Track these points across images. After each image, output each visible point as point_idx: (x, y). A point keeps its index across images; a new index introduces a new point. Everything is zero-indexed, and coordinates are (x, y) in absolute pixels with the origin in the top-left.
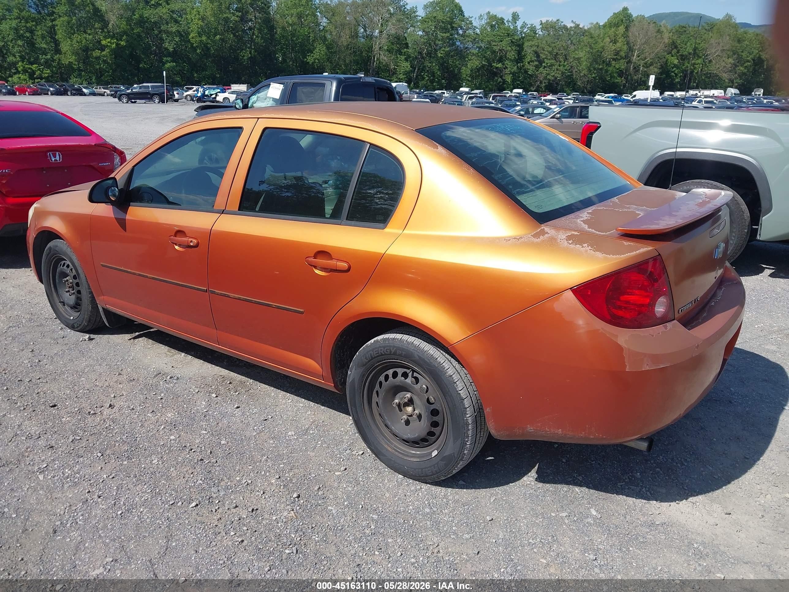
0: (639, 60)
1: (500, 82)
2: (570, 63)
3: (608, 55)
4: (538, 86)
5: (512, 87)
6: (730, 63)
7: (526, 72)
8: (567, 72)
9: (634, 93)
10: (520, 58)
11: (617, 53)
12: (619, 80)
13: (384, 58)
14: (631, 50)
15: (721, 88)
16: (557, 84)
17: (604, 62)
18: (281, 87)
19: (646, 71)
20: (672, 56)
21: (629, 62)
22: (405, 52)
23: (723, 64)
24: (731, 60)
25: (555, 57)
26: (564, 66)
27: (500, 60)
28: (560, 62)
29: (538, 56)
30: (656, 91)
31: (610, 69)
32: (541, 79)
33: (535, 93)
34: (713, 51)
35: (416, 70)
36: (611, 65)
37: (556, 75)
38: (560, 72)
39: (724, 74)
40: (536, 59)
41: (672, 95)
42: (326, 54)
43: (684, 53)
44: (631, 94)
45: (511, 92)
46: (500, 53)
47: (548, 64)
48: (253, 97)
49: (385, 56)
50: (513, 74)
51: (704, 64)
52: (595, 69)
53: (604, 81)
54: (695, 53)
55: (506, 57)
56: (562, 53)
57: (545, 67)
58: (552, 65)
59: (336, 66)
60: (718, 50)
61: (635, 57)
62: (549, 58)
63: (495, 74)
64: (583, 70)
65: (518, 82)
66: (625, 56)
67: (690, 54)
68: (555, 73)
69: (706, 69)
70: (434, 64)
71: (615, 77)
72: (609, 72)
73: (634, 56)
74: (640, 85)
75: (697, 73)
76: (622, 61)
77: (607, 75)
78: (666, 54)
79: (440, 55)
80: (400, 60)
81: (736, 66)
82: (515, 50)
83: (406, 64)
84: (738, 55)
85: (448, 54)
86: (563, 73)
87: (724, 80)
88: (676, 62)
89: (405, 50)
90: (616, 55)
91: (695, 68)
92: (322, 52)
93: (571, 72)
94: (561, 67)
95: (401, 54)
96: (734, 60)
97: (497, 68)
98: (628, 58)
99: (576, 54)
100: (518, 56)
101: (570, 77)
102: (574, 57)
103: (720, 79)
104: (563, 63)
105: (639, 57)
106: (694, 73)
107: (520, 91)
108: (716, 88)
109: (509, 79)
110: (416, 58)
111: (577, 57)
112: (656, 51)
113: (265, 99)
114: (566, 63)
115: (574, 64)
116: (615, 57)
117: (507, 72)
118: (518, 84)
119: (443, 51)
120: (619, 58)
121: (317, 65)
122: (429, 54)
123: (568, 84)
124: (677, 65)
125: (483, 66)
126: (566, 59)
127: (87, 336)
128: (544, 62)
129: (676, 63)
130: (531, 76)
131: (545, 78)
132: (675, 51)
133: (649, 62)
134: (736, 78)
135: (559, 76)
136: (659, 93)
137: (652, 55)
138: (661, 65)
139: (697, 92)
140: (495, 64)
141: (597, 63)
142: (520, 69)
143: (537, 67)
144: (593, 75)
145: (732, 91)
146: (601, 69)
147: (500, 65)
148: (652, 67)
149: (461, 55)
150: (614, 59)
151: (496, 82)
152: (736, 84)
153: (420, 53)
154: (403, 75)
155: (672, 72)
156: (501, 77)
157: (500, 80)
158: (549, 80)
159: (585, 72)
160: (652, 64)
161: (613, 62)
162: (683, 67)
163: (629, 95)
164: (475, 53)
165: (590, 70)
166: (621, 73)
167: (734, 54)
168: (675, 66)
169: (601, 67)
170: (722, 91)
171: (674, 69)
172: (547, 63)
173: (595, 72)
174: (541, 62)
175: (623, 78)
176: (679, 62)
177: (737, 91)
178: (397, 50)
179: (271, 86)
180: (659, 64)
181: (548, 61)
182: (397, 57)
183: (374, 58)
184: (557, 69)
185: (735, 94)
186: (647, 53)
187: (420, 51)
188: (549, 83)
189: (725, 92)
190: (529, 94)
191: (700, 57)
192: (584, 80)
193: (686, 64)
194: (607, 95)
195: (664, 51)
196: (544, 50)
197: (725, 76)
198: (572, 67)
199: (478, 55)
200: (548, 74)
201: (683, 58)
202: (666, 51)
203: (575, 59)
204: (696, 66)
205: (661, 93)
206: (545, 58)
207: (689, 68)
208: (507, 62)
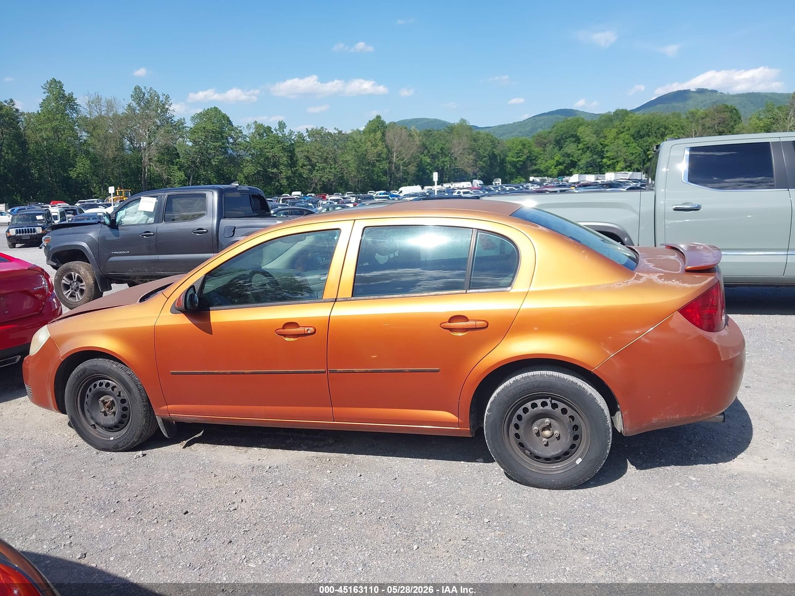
0: (398, 161)
1: (278, 186)
2: (340, 165)
3: (371, 157)
4: (314, 188)
5: (290, 190)
6: (472, 159)
7: (301, 175)
8: (338, 174)
9: (400, 189)
10: (293, 162)
11: (379, 155)
12: (384, 179)
13: (157, 169)
14: (390, 152)
15: (468, 181)
16: (331, 185)
17: (369, 163)
18: (154, 200)
19: (405, 170)
20: (425, 156)
21: (390, 163)
22: (177, 162)
23: (466, 160)
24: (471, 157)
25: (325, 160)
26: (335, 169)
27: (275, 166)
28: (331, 165)
29: (310, 160)
30: (418, 186)
31: (376, 169)
32: (316, 181)
33: (313, 195)
34: (457, 150)
35: (191, 179)
36: (375, 165)
37: (330, 177)
38: (333, 175)
39: (468, 169)
40: (308, 163)
41: (431, 189)
42: (91, 168)
43: (434, 153)
44: (397, 190)
45: (290, 194)
46: (273, 159)
47: (321, 168)
48: (121, 212)
49: (156, 167)
50: (288, 178)
51: (451, 162)
52: (362, 170)
53: (371, 180)
54: (443, 152)
55: (279, 162)
56: (331, 157)
57: (318, 170)
58: (324, 168)
59: (103, 180)
60: (459, 149)
61: (395, 158)
62: (320, 161)
63: (271, 179)
64: (353, 171)
65: (295, 185)
66: (386, 157)
67: (438, 153)
68: (328, 176)
69: (453, 165)
70: (209, 172)
71: (380, 176)
72: (376, 172)
73: (393, 157)
74: (403, 182)
75: (447, 169)
76: (384, 162)
77: (374, 175)
78: (419, 154)
79: (214, 163)
80: (173, 170)
81: (477, 161)
82: (288, 156)
83: (180, 173)
84: (477, 152)
85: (221, 162)
86: (335, 175)
87: (469, 174)
88: (429, 160)
89: (178, 160)
90: (378, 157)
91: (444, 165)
92: (87, 166)
93: (341, 174)
94: (333, 170)
95: (173, 163)
96: (474, 156)
97: (272, 173)
98: (388, 158)
99: (344, 157)
100: (291, 161)
101: (342, 178)
102: (342, 160)
103: (466, 173)
104: (333, 166)
105: (397, 157)
106: (445, 170)
107: (299, 193)
108: (464, 181)
109: (285, 182)
110: (190, 167)
111: (345, 160)
112: (411, 152)
113: (136, 213)
114: (336, 166)
115: (344, 166)
116: (378, 159)
117: (283, 177)
118: (294, 187)
119: (217, 159)
120: (382, 159)
121: (81, 179)
122: (202, 163)
123: (341, 185)
124: (429, 163)
125: (259, 172)
126: (336, 162)
127: (140, 453)
128: (317, 166)
129: (429, 162)
130: (307, 179)
131: (320, 180)
132: (426, 152)
133: (407, 162)
134: (478, 171)
135: (332, 178)
136: (420, 188)
137: (409, 156)
138: (417, 164)
139: (450, 185)
140: (270, 170)
141: (364, 165)
142: (294, 173)
143: (311, 171)
144: (362, 176)
145: (477, 183)
146: (368, 170)
147: (275, 170)
148: (410, 166)
149: (235, 161)
150: (377, 161)
151: (274, 186)
152: (480, 176)
153: (194, 162)
154: (179, 184)
155: (427, 169)
156: (278, 181)
157: (277, 184)
158: (323, 181)
159: (354, 173)
160: (409, 163)
161: (377, 163)
162: (435, 165)
163: (396, 191)
164: (248, 160)
165: (358, 172)
166: (385, 173)
167: (473, 151)
168: (429, 164)
169: (367, 168)
170: (470, 183)
171: (428, 167)
172: (319, 167)
173: (363, 172)
174: (313, 166)
175: (388, 177)
176: (431, 161)
177: (482, 182)
178: (169, 160)
179: (142, 200)
180: (416, 163)
181: (320, 165)
182: (169, 167)
183: (145, 169)
184: (330, 172)
185: (480, 185)
186: (404, 155)
187: (193, 160)
188: (323, 184)
189: (472, 183)
190: (308, 195)
191: (448, 156)
192: (355, 180)
193: (437, 162)
194: (377, 192)
195: (418, 152)
196: (314, 155)
197: (470, 170)
198: (342, 169)
199: (252, 162)
200: (322, 177)
201: (434, 157)
202: (419, 152)
203: (344, 162)
204: (445, 163)
205: (423, 188)
206: (316, 162)
207: (440, 165)
208: (282, 167)
